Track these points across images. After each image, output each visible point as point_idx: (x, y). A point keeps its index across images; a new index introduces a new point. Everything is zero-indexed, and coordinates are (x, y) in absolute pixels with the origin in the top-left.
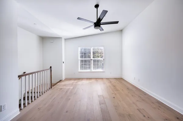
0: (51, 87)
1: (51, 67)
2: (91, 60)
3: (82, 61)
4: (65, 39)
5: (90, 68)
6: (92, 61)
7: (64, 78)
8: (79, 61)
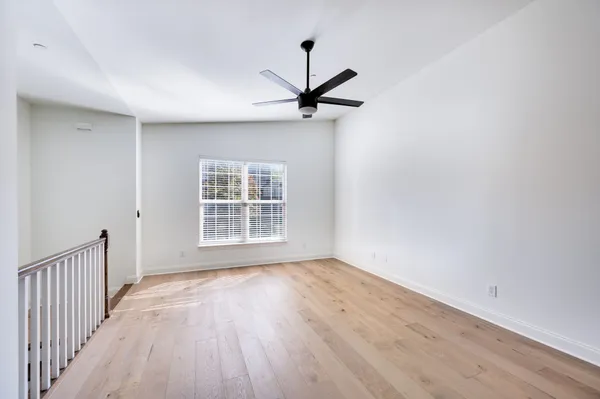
0: (106, 311)
1: (104, 234)
2: (245, 205)
3: (211, 209)
4: (144, 125)
5: (238, 231)
6: (248, 208)
7: (139, 275)
8: (202, 210)
